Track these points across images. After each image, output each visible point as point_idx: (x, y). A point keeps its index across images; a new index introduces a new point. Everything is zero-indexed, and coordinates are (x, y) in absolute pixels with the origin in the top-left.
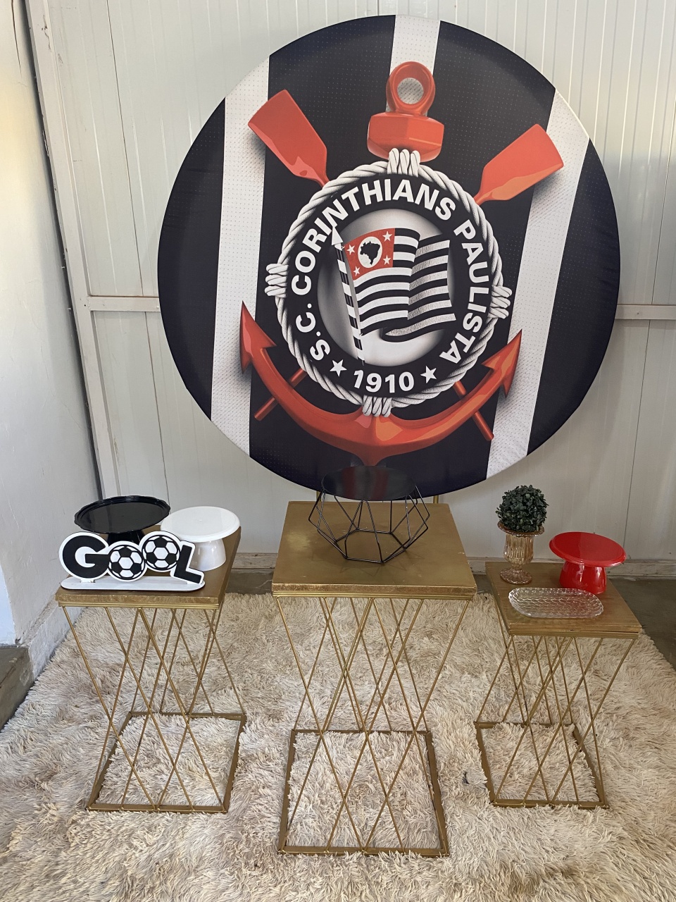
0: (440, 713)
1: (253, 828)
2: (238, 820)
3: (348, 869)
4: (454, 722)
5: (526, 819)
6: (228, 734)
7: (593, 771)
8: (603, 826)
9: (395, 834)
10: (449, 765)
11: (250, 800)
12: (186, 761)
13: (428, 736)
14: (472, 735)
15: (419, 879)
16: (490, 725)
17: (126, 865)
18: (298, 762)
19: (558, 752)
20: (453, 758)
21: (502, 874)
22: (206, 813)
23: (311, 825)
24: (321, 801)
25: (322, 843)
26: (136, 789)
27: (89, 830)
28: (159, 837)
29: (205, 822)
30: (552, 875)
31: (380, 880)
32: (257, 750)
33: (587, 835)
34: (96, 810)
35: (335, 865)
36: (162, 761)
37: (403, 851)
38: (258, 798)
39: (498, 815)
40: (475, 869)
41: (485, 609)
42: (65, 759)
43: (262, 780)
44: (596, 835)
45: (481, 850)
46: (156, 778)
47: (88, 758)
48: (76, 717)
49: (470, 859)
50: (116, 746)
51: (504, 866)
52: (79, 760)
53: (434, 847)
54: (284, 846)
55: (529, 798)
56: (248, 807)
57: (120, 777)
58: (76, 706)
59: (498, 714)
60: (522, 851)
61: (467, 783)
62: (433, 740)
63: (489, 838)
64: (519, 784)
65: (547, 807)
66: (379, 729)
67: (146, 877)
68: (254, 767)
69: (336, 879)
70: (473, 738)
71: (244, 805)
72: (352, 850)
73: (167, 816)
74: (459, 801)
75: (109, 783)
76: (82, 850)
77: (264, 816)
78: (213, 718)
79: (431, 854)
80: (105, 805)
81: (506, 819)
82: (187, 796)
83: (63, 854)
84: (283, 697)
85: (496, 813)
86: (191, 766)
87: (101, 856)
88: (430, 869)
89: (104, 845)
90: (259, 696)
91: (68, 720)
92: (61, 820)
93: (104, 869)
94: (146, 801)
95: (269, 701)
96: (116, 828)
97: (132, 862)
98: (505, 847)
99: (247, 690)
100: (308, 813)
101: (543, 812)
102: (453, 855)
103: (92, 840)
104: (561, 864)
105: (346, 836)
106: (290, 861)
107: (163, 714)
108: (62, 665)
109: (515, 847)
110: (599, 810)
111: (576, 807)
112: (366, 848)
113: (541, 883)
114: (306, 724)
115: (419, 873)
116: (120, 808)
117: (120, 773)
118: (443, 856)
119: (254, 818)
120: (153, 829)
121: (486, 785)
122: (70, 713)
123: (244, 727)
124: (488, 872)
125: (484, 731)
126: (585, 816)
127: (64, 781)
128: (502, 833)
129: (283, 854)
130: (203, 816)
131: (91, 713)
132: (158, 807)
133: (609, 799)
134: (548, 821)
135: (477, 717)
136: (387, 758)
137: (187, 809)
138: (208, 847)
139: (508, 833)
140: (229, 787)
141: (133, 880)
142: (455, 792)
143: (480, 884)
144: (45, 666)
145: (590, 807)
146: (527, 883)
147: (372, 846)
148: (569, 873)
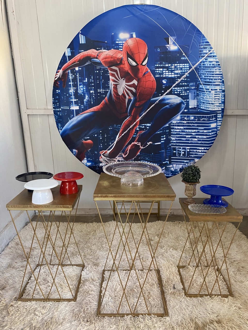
0: (163, 263)
1: (86, 307)
2: (80, 304)
3: (126, 322)
4: (169, 266)
5: (200, 301)
6: (77, 272)
7: (226, 283)
8: (232, 304)
9: (146, 308)
10: (167, 282)
11: (85, 296)
12: (60, 282)
13: (158, 272)
14: (176, 270)
15: (156, 325)
16: (183, 267)
17: (32, 322)
18: (105, 282)
19: (211, 276)
20: (169, 279)
21: (191, 323)
22: (67, 301)
23: (110, 305)
24: (115, 296)
25: (115, 312)
26: (38, 293)
27: (18, 308)
28: (47, 311)
29: (66, 305)
30: (212, 323)
31: (139, 326)
32: (89, 278)
33: (225, 307)
34: (22, 301)
35: (121, 320)
36: (50, 282)
37: (149, 314)
38: (89, 295)
39: (188, 300)
40: (180, 321)
41: (180, 226)
42: (10, 282)
43: (90, 289)
44: (229, 307)
45: (182, 314)
46: (47, 288)
47: (19, 281)
48: (16, 267)
49: (177, 317)
50: (31, 277)
51: (192, 320)
52: (16, 282)
53: (162, 313)
54: (99, 313)
55: (201, 293)
56: (85, 299)
57: (32, 288)
58: (16, 263)
59: (186, 263)
60: (199, 314)
61: (175, 288)
62: (160, 272)
63: (185, 309)
64: (196, 288)
65: (208, 297)
66: (139, 269)
67: (40, 327)
68: (87, 284)
69: (121, 326)
70: (177, 271)
71: (83, 298)
72: (128, 315)
73: (51, 303)
74: (172, 295)
75: (27, 290)
76: (14, 316)
77: (91, 302)
78: (71, 266)
79: (161, 316)
80: (25, 299)
81: (192, 302)
82: (60, 295)
83: (6, 318)
84: (100, 258)
85: (187, 299)
86: (61, 284)
87: (22, 318)
88: (160, 321)
89: (24, 314)
90: (90, 258)
91: (12, 268)
92: (6, 305)
93: (23, 324)
94: (42, 297)
95: (94, 259)
96: (29, 308)
97: (35, 321)
98: (192, 312)
99: (86, 256)
100: (110, 301)
101: (207, 298)
102: (170, 316)
103: (19, 312)
104: (216, 318)
105: (125, 309)
106: (101, 319)
107: (51, 265)
108: (11, 248)
109: (196, 312)
110: (230, 297)
111: (220, 296)
112: (134, 314)
113: (208, 326)
114: (109, 268)
115: (156, 323)
116: (31, 300)
117: (32, 287)
118: (166, 316)
119: (87, 303)
120: (45, 308)
121: (182, 289)
122: (14, 265)
123: (84, 269)
124: (185, 322)
125: (181, 269)
126: (224, 300)
127: (8, 290)
128: (190, 307)
129: (99, 316)
130: (66, 303)
131: (22, 265)
132: (47, 299)
133: (233, 293)
134: (209, 302)
135: (178, 264)
136: (142, 279)
137: (59, 300)
138: (67, 314)
139: (193, 307)
140: (77, 291)
141: (35, 327)
142: (170, 291)
143: (182, 327)
144: (5, 249)
145: (226, 296)
146: (202, 326)
147: (136, 313)
148: (219, 322)
